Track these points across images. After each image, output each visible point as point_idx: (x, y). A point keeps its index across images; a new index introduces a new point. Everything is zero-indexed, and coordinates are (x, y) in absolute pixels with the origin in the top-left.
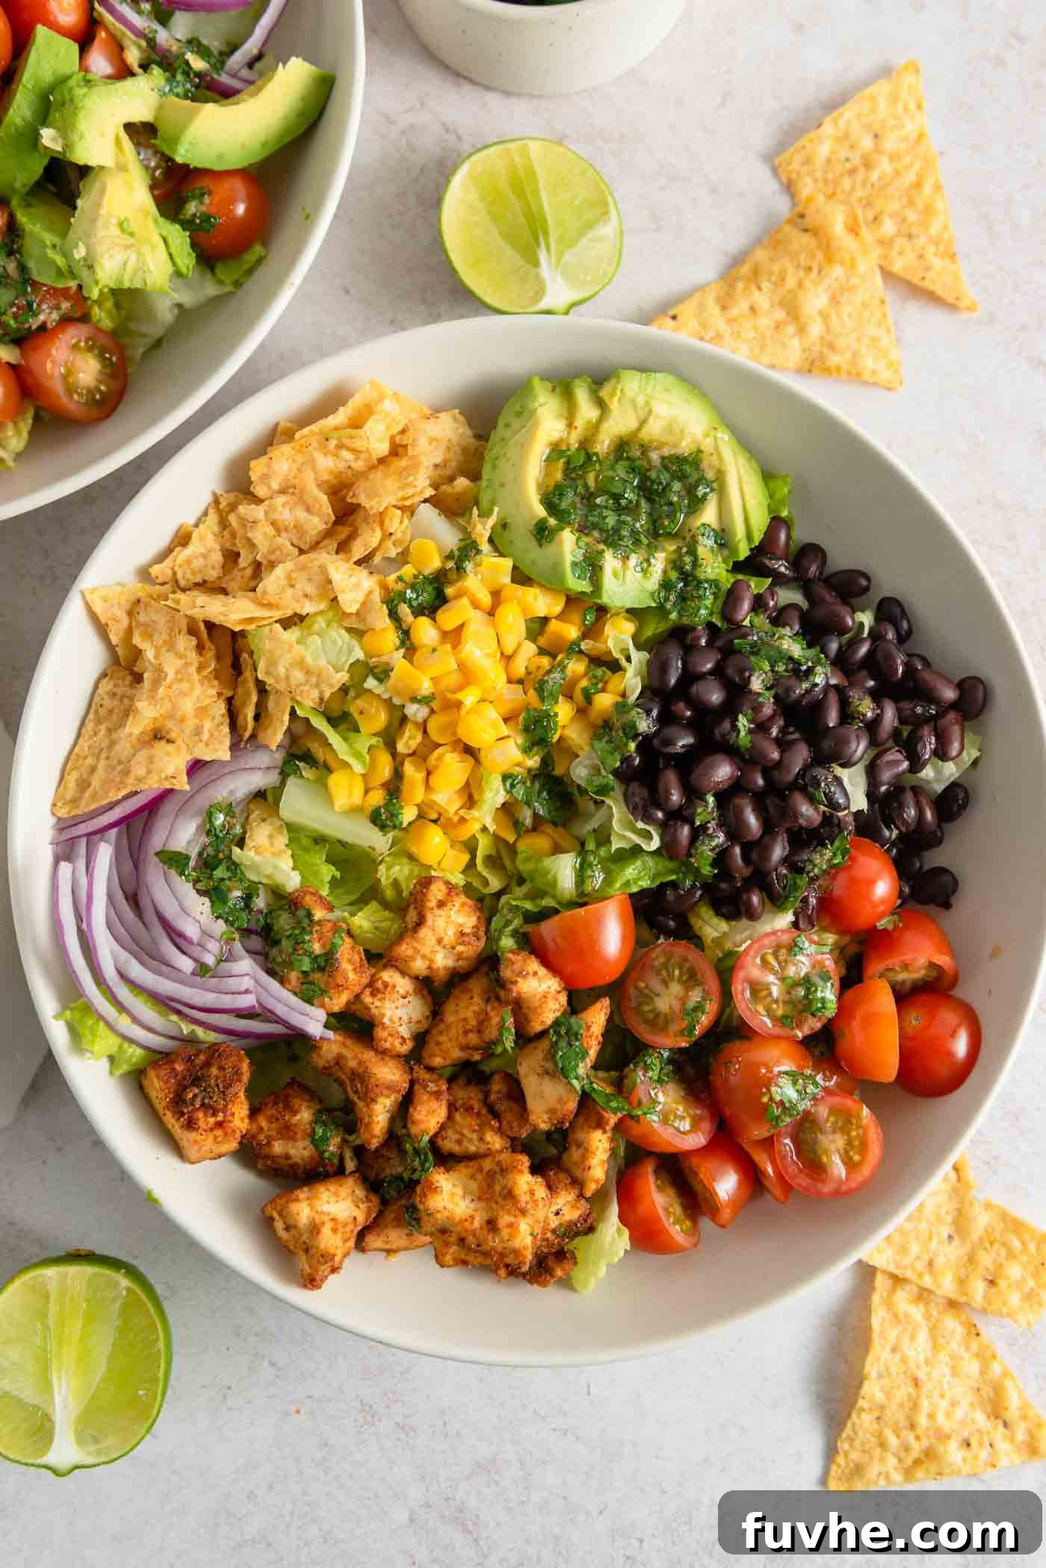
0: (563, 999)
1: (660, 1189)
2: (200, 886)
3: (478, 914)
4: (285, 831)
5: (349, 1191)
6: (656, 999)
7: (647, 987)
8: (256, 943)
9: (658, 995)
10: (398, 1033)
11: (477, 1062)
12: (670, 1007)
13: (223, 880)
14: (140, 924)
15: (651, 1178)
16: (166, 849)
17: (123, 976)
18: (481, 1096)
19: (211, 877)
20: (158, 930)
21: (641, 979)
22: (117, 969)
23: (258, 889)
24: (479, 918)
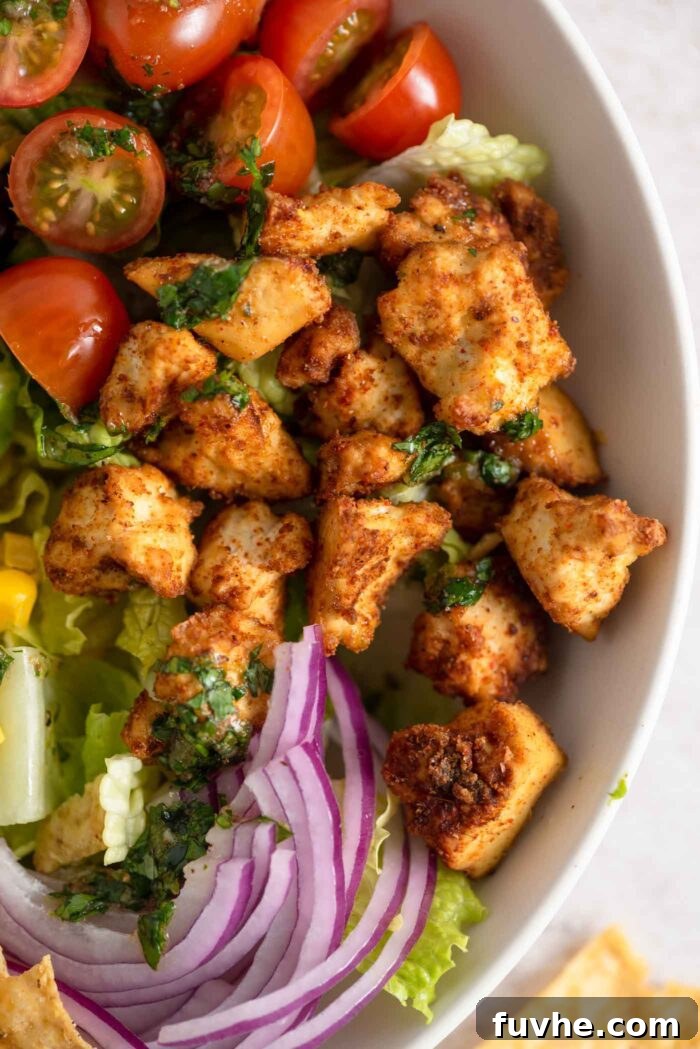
0: (140, 328)
1: (364, 101)
2: (172, 887)
3: (76, 490)
4: (65, 805)
5: (518, 527)
6: (101, 200)
7: (91, 219)
8: (226, 782)
9: (95, 200)
10: (277, 539)
11: (280, 415)
12: (106, 175)
13: (157, 863)
14: (259, 953)
15: (353, 118)
16: (142, 958)
17: (335, 944)
18: (323, 394)
19: (159, 880)
20: (256, 924)
21: (83, 231)
22: (329, 954)
23: (151, 808)
24: (81, 486)
